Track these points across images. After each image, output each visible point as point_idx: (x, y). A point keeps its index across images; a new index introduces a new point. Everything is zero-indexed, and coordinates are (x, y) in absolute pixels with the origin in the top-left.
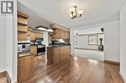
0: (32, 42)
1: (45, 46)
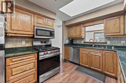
0: (27, 42)
1: (59, 51)
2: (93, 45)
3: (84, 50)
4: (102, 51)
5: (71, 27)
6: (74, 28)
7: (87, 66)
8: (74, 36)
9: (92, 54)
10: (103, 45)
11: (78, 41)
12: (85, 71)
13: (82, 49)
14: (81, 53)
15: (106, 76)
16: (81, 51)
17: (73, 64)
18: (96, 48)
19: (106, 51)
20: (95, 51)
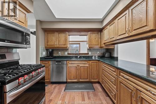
2: (78, 57)
3: (72, 63)
4: (89, 61)
5: (52, 33)
6: (56, 34)
7: (76, 80)
8: (56, 46)
9: (80, 66)
10: (85, 55)
11: (60, 53)
12: (76, 86)
13: (70, 63)
14: (69, 67)
15: (92, 83)
16: (69, 64)
17: (57, 85)
18: (81, 59)
19: (92, 61)
20: (84, 63)
